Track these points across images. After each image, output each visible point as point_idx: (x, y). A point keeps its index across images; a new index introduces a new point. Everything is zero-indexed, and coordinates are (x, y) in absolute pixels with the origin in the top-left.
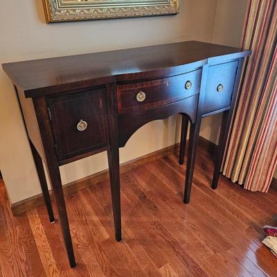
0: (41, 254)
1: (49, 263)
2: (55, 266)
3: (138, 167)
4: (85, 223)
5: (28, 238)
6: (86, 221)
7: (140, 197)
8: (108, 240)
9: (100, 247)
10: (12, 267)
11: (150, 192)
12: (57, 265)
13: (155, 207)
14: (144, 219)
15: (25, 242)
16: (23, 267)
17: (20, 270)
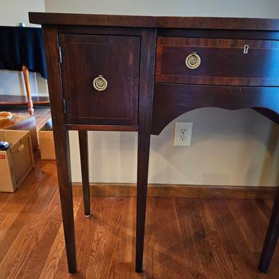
0: (56, 241)
1: (55, 255)
2: (58, 261)
3: (214, 199)
4: (116, 232)
5: (58, 220)
6: (119, 230)
7: (196, 233)
8: (127, 264)
9: (113, 267)
10: (25, 241)
11: (213, 232)
12: (60, 261)
13: (211, 254)
14: (186, 262)
15: (52, 223)
16: (33, 245)
17: (28, 247)
